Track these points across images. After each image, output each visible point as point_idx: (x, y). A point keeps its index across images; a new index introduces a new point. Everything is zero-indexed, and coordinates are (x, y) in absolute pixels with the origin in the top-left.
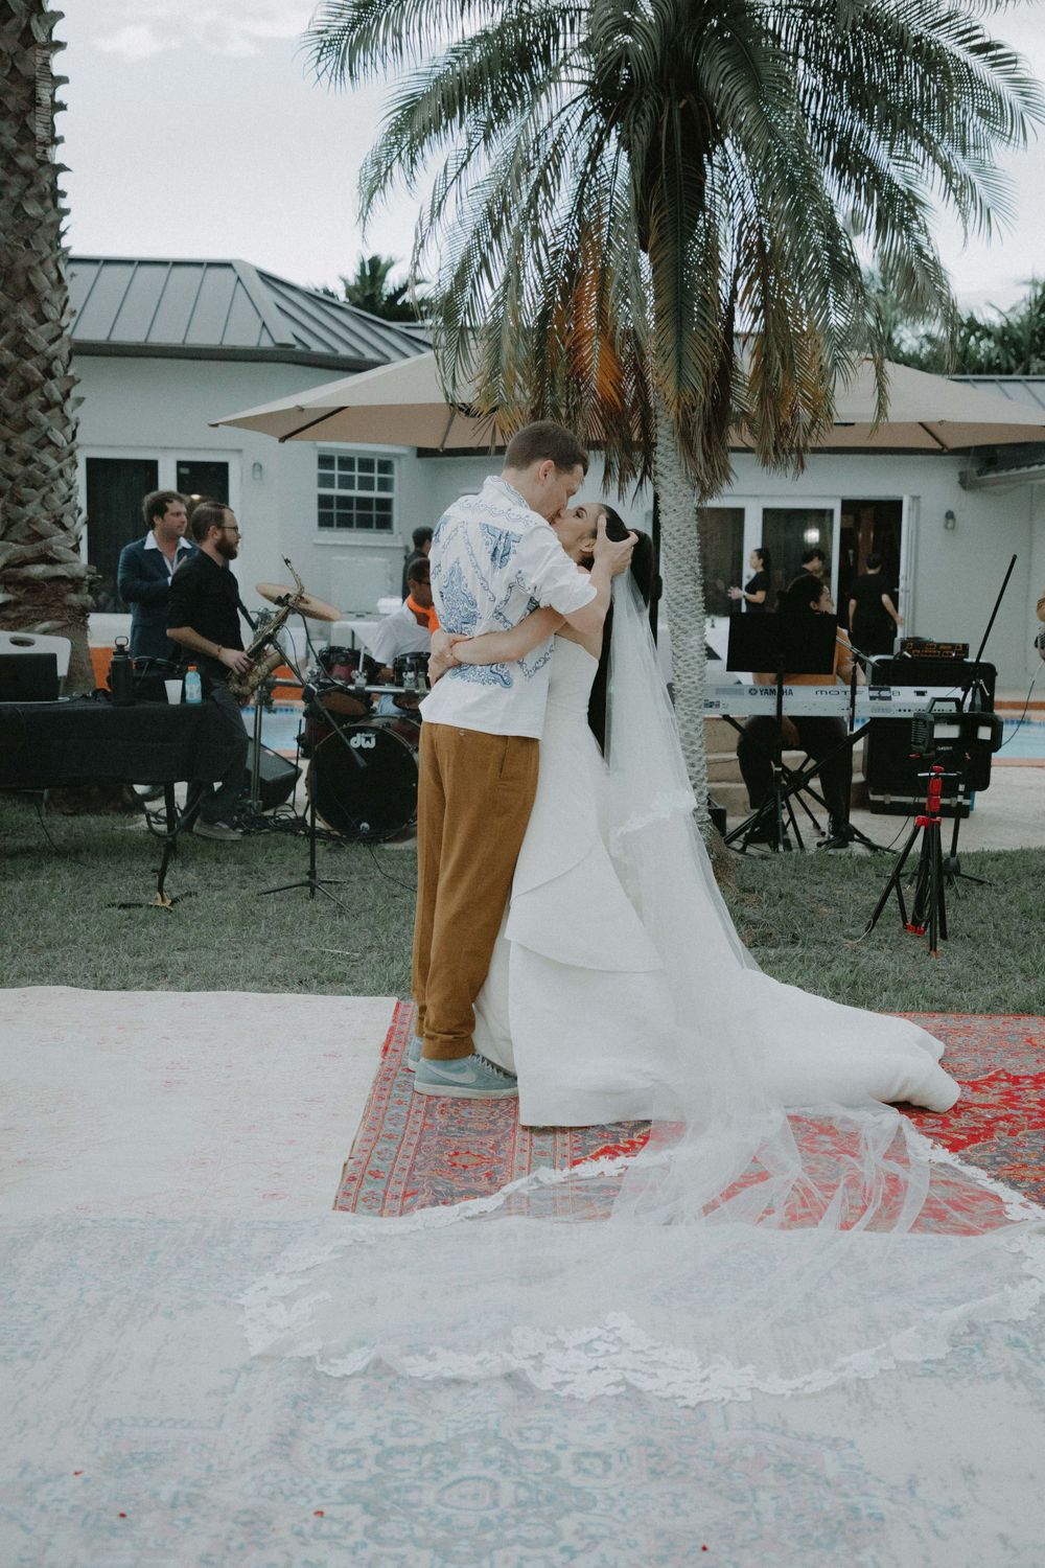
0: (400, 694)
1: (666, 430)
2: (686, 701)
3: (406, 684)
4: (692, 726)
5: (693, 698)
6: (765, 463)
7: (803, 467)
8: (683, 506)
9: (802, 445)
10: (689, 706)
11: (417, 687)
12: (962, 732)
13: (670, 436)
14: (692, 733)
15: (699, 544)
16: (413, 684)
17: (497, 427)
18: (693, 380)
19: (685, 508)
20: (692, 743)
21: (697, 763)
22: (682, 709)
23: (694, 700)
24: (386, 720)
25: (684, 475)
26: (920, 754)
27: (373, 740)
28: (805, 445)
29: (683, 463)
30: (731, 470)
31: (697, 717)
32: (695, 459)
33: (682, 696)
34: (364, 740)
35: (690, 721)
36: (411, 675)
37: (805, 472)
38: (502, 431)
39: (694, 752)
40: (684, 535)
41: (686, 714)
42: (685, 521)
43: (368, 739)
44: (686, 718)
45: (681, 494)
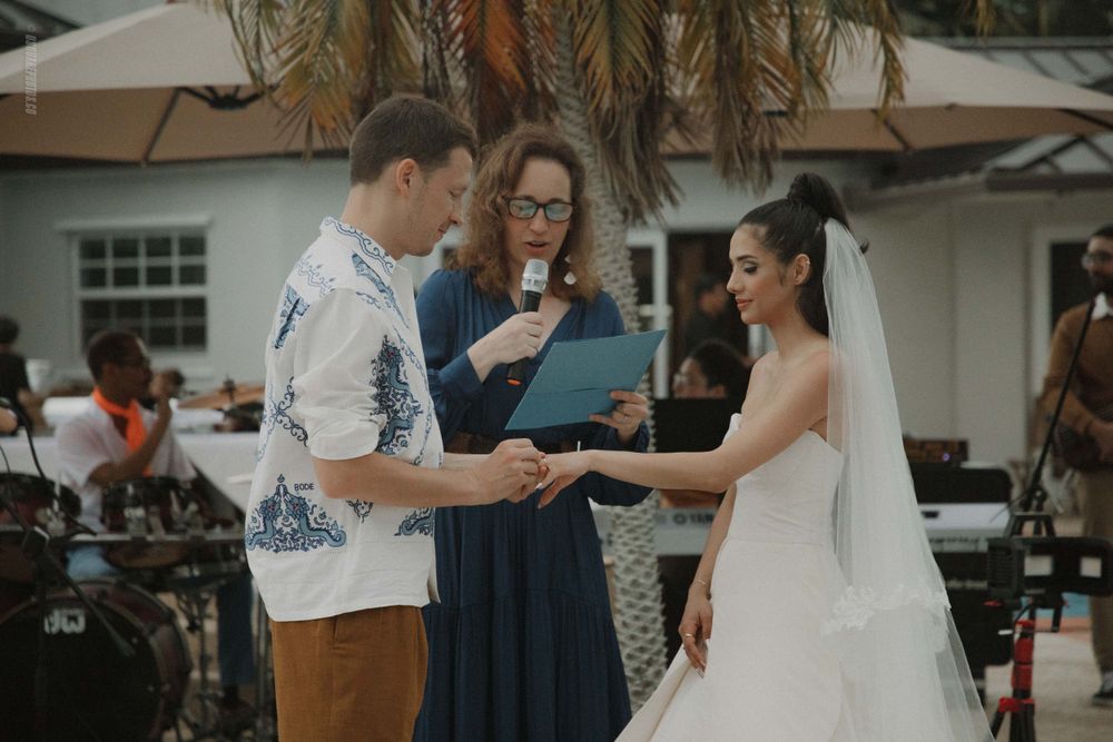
0: (120, 544)
1: (578, 124)
2: (630, 531)
3: (131, 527)
4: (641, 570)
5: (640, 526)
6: (726, 172)
7: (770, 177)
8: (611, 238)
9: (767, 145)
10: (636, 539)
11: (150, 530)
12: (1056, 565)
13: (584, 134)
14: (642, 580)
15: (636, 295)
16: (143, 527)
17: (314, 121)
18: (634, 50)
19: (614, 241)
20: (642, 596)
21: (651, 626)
22: (625, 544)
23: (645, 530)
24: (98, 587)
25: (610, 189)
26: (1001, 601)
27: (82, 620)
28: (773, 145)
29: (607, 174)
30: (675, 185)
31: (647, 555)
32: (625, 169)
33: (624, 524)
34: (65, 620)
35: (638, 562)
36: (140, 512)
37: (774, 184)
38: (323, 128)
39: (646, 609)
40: (616, 280)
41: (631, 552)
42: (615, 261)
43: (73, 619)
44: (632, 557)
45: (607, 220)
